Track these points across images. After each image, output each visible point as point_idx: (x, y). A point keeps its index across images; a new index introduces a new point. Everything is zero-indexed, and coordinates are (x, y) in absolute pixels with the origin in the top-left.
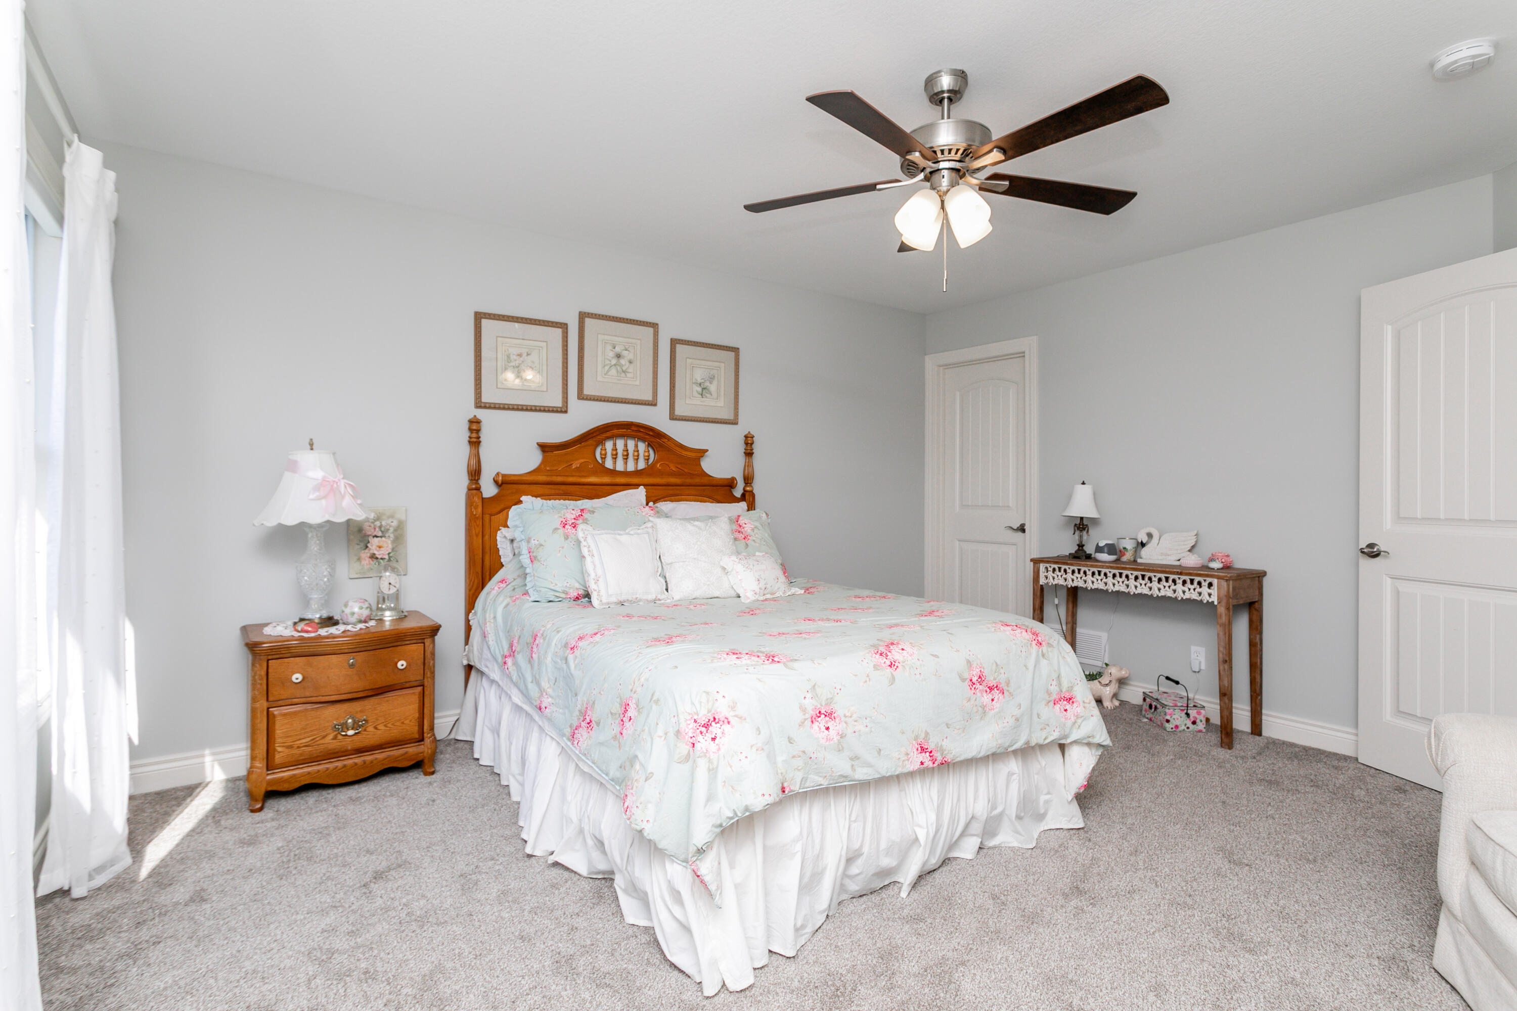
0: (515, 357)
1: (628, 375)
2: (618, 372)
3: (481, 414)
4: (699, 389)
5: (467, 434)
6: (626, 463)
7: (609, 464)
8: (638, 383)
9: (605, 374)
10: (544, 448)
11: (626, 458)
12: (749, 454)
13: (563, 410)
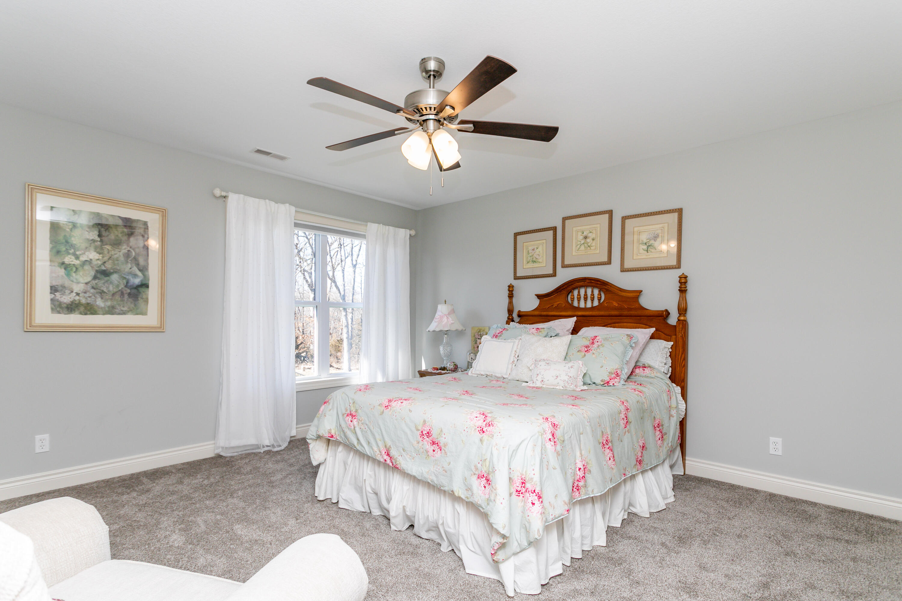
0: (531, 251)
1: (592, 248)
2: (585, 247)
3: (515, 283)
4: (645, 247)
5: (508, 292)
6: (585, 303)
7: (576, 304)
8: (598, 252)
9: (577, 250)
10: (539, 296)
11: (586, 299)
12: (683, 291)
13: (554, 275)
